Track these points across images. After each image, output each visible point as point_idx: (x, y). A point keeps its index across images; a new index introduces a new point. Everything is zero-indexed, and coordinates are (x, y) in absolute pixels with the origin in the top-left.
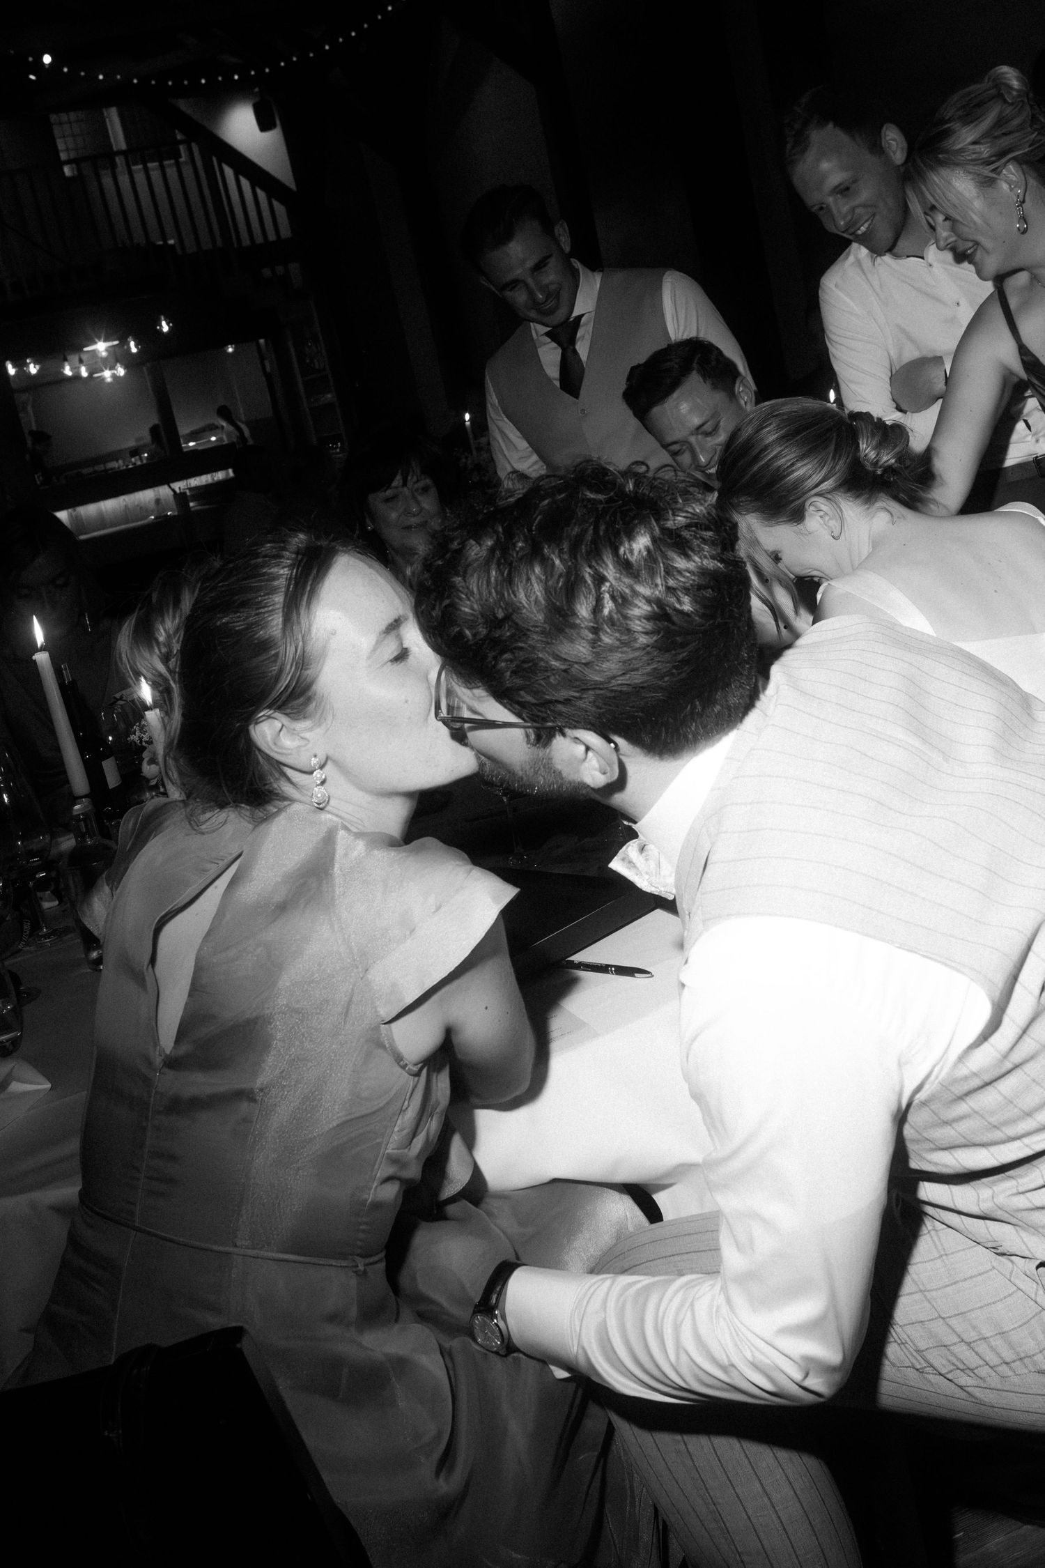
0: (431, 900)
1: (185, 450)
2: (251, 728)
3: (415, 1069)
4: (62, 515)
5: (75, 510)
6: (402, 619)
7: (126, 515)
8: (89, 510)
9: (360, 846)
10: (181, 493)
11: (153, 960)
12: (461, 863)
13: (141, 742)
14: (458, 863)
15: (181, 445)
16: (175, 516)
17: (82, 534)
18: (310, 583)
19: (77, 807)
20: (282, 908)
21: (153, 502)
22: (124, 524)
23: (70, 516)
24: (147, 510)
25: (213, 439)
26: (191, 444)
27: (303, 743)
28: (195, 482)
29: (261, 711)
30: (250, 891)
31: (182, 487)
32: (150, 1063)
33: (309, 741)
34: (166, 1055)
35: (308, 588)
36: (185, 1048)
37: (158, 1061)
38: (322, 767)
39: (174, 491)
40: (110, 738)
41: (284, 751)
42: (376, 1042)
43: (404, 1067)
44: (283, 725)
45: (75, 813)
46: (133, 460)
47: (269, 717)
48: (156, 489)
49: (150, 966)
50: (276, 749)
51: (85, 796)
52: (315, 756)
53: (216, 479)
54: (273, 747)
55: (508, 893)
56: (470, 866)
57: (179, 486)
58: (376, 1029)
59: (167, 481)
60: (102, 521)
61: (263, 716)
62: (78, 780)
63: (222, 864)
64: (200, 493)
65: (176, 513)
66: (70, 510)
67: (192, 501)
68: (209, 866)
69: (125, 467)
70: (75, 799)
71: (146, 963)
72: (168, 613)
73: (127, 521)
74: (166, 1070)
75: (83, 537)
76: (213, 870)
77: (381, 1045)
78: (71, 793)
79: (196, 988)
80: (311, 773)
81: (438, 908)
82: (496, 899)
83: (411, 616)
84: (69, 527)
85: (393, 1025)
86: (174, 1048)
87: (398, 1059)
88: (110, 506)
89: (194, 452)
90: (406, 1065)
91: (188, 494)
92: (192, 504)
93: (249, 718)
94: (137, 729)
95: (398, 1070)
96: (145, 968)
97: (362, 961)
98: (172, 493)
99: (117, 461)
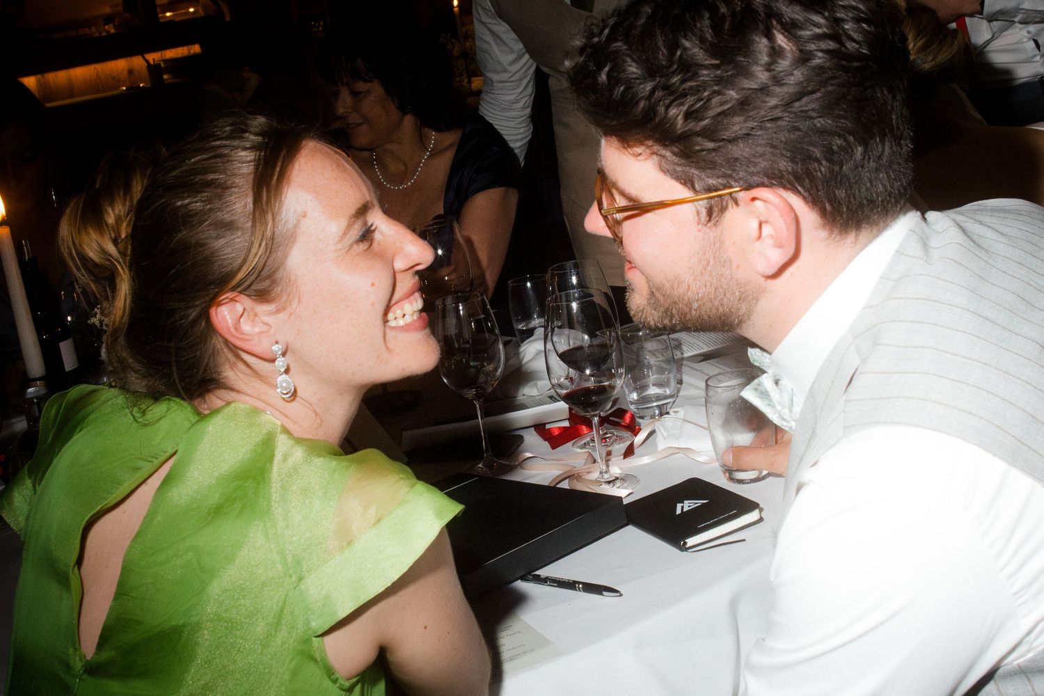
0: (372, 511)
1: (161, 20)
2: (213, 311)
3: (347, 684)
4: (30, 82)
5: (43, 77)
6: (370, 205)
7: (97, 84)
8: (59, 77)
9: (299, 453)
10: (155, 65)
11: (79, 561)
12: (404, 476)
13: (101, 326)
14: (401, 476)
15: (158, 14)
16: (148, 88)
17: (49, 102)
18: (279, 164)
19: (31, 390)
20: (217, 511)
21: (125, 73)
22: (94, 93)
23: (38, 81)
24: (119, 81)
25: (192, 10)
26: (168, 14)
27: (264, 328)
28: (171, 54)
29: (222, 295)
30: (182, 493)
31: (156, 59)
32: (68, 667)
33: (271, 326)
34: (87, 661)
35: (278, 169)
36: (106, 655)
37: (78, 665)
38: (284, 354)
39: (147, 61)
40: (69, 319)
41: (247, 337)
42: (307, 654)
43: (335, 681)
44: (244, 309)
45: (29, 396)
46: (107, 27)
47: (232, 300)
48: (129, 59)
49: (76, 567)
50: (237, 335)
51: (39, 379)
52: (277, 343)
53: (192, 52)
54: (234, 332)
55: (453, 509)
56: (415, 480)
57: (153, 57)
58: (306, 641)
59: (142, 52)
60: (71, 90)
61: (227, 298)
62: (34, 362)
63: (157, 462)
64: (174, 64)
65: (149, 85)
66: (38, 76)
67: (166, 73)
68: (141, 463)
69: (97, 34)
70: (29, 382)
71: (72, 564)
72: (119, 195)
73: (98, 92)
74: (85, 676)
75: (48, 105)
76: (148, 468)
77: (313, 659)
78: (25, 373)
79: (122, 591)
80: (273, 361)
81: (379, 521)
82: (439, 514)
83: (375, 202)
84: (36, 94)
85: (327, 639)
86: (95, 654)
87: (330, 672)
88: (81, 73)
89: (170, 22)
90: (337, 679)
91: (163, 65)
92: (165, 77)
93: (213, 301)
94: (98, 311)
95: (328, 683)
96: (71, 568)
97: (297, 571)
98: (146, 64)
99: (90, 28)
